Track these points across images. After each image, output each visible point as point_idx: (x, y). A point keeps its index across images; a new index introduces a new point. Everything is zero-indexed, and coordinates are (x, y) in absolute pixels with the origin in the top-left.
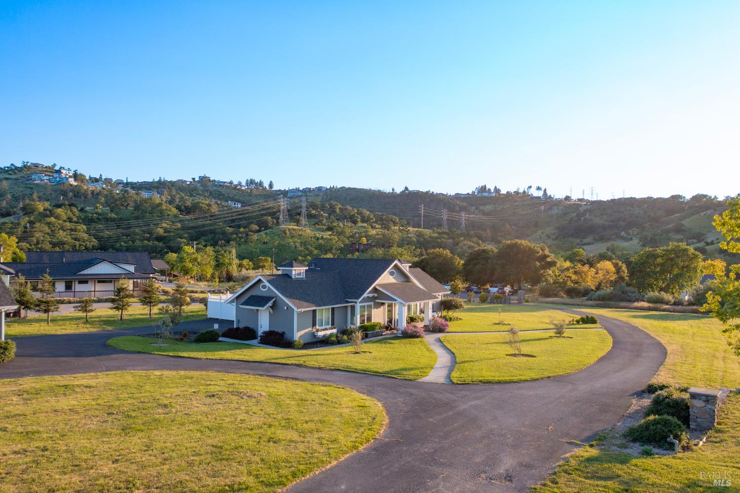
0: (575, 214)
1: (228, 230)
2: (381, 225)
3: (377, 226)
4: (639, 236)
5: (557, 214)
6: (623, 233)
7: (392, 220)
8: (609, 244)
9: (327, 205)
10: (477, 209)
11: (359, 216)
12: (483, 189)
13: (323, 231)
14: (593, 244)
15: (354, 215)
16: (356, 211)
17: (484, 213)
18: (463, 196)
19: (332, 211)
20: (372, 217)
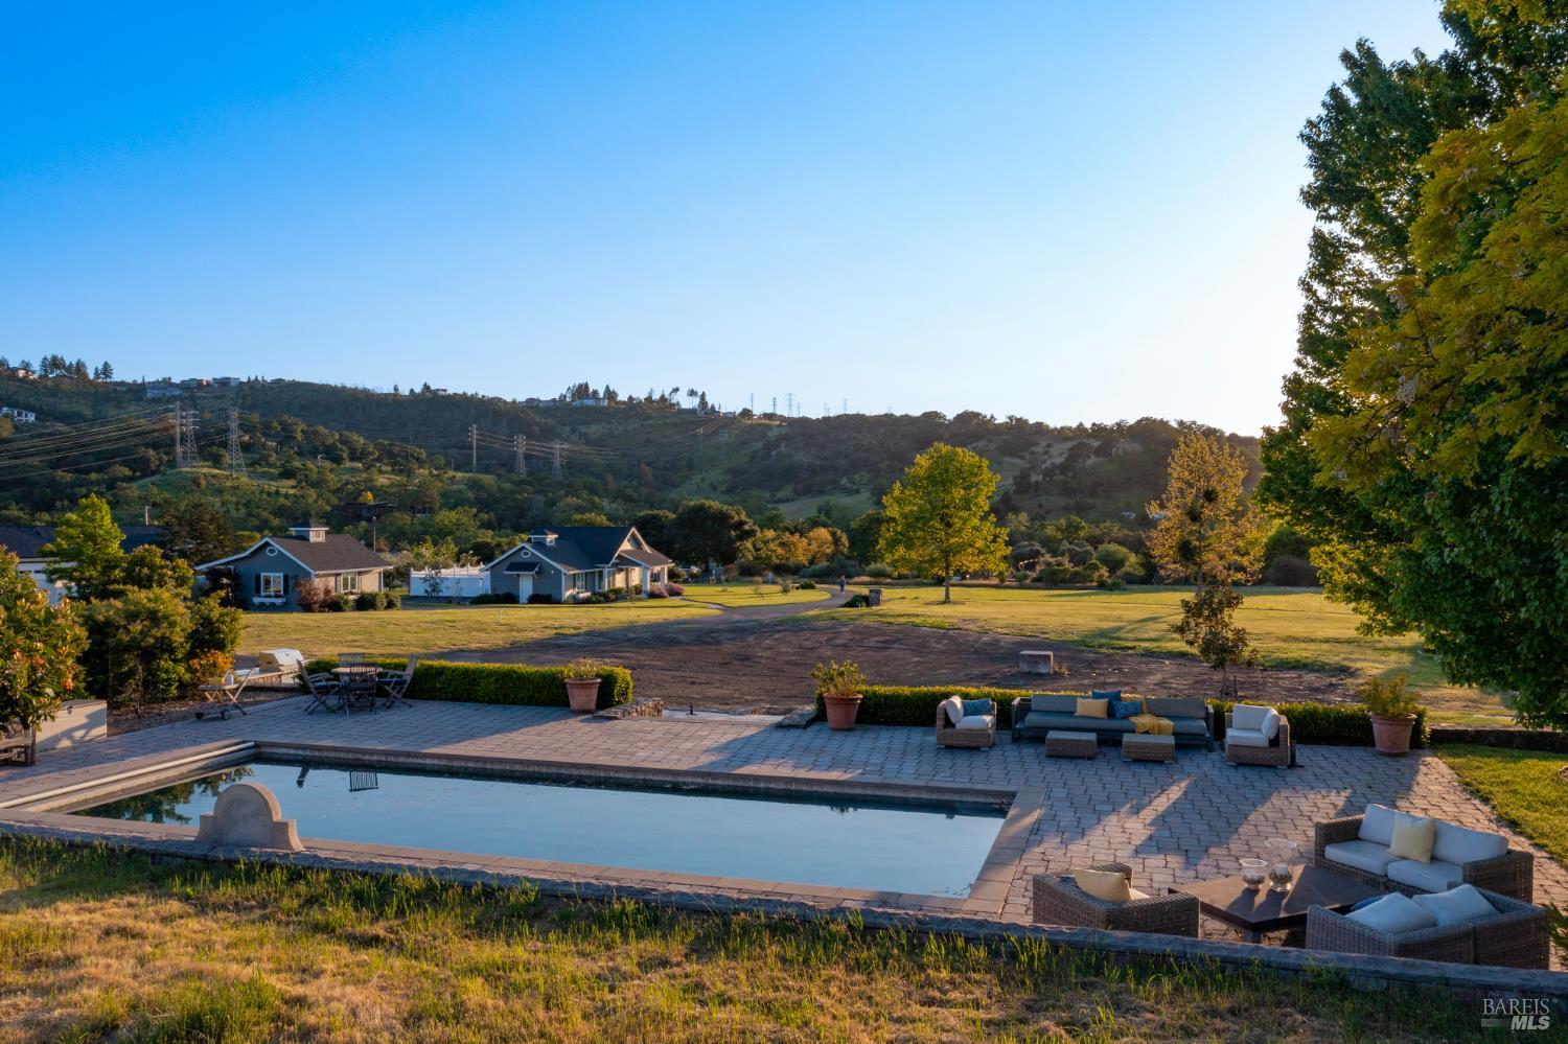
0: (760, 445)
1: (63, 478)
2: (393, 465)
3: (384, 468)
4: (871, 486)
5: (728, 445)
6: (844, 481)
7: (412, 456)
8: (822, 500)
9: (275, 424)
10: (573, 431)
11: (344, 448)
12: (582, 391)
13: (273, 478)
14: (793, 500)
15: (333, 446)
16: (337, 436)
17: (588, 441)
18: (544, 405)
19: (286, 437)
20: (371, 449)
